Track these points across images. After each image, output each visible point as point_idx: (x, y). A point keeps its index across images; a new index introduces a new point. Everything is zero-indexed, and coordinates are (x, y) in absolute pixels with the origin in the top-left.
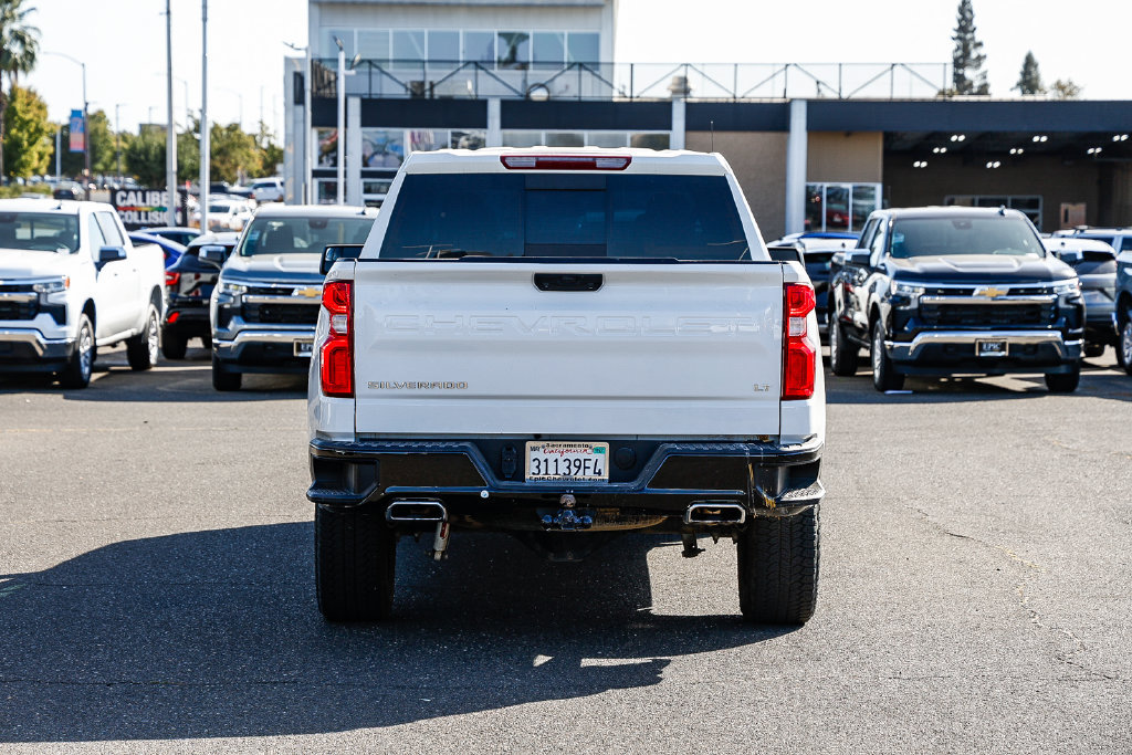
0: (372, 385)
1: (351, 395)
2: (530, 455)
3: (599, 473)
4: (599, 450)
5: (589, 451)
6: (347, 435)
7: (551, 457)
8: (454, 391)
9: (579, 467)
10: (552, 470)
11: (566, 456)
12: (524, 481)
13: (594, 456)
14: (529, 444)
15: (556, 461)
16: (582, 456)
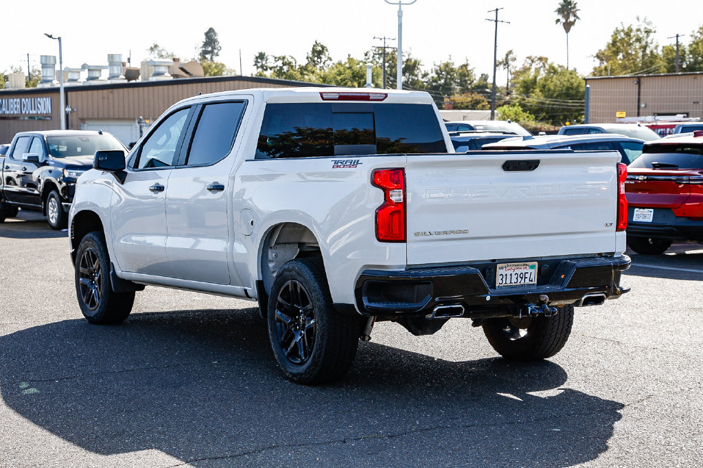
0: (417, 234)
1: (405, 241)
2: (499, 272)
3: (532, 281)
4: (532, 267)
5: (528, 268)
6: (401, 267)
7: (508, 273)
8: (461, 235)
9: (522, 278)
10: (508, 281)
11: (516, 271)
12: (495, 288)
13: (529, 271)
14: (499, 266)
15: (511, 275)
16: (524, 271)
